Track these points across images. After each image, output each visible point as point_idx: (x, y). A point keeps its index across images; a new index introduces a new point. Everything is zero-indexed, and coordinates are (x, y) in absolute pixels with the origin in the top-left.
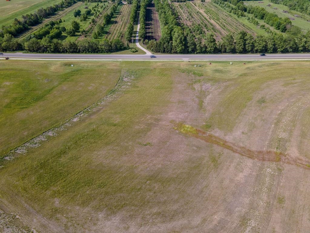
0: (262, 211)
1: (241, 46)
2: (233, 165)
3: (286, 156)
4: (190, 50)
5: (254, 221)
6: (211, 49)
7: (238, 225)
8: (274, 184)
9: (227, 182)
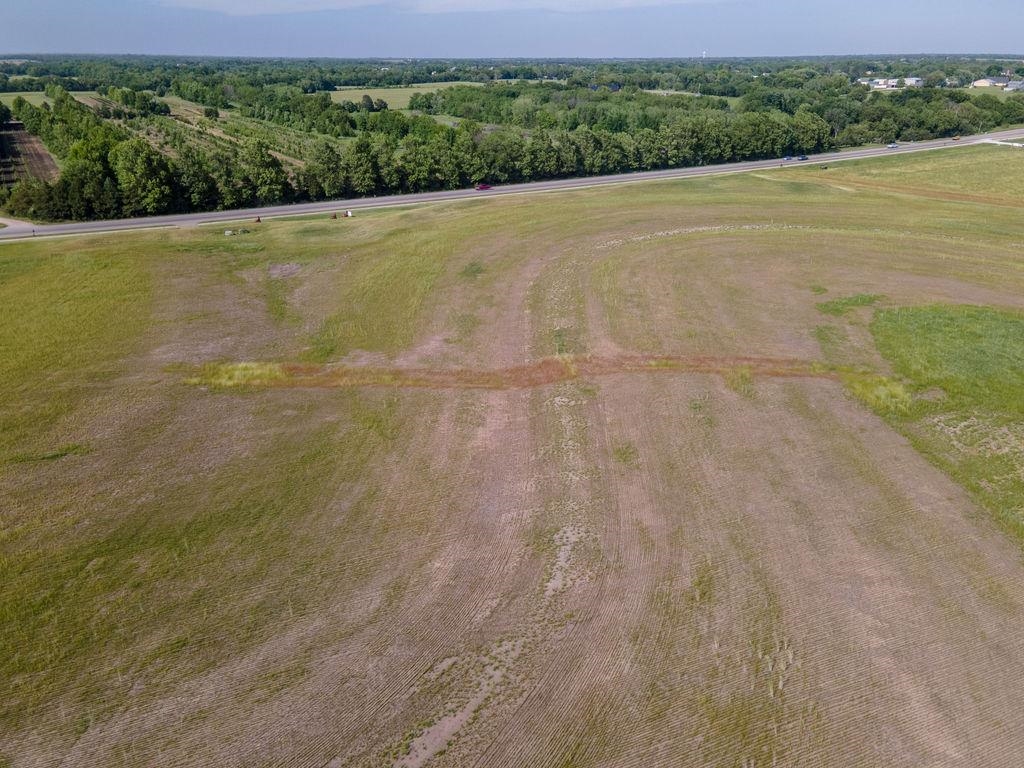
0: (584, 494)
1: (366, 172)
2: (444, 417)
3: (591, 362)
4: (195, 198)
5: (572, 528)
6: (271, 191)
7: (526, 557)
8: (589, 424)
9: (440, 462)
